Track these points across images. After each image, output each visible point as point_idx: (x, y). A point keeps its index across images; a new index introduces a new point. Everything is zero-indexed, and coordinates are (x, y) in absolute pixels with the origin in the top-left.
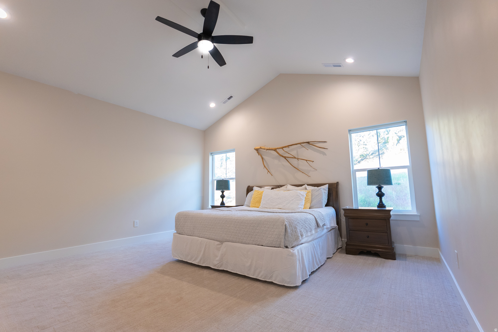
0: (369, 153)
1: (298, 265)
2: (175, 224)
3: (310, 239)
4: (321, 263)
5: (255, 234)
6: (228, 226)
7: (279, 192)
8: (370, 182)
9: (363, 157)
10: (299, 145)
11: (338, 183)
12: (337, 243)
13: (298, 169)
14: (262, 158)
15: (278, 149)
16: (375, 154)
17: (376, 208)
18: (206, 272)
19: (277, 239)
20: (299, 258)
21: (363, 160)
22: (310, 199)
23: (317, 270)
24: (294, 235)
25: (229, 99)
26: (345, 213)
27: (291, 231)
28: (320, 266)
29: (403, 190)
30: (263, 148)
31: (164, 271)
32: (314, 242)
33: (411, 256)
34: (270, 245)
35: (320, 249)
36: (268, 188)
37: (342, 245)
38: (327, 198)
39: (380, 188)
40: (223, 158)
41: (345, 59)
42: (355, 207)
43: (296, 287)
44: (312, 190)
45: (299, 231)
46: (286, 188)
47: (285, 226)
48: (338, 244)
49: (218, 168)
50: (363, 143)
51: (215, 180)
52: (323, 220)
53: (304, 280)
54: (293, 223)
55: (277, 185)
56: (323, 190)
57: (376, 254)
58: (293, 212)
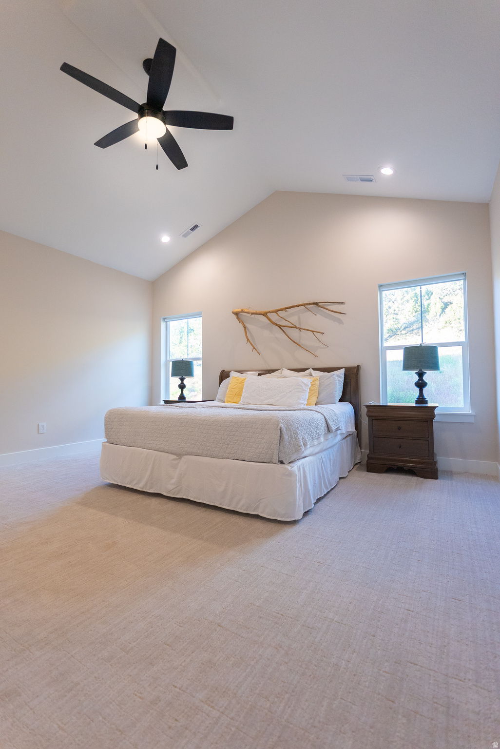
0: (401, 327)
1: (299, 489)
2: (105, 428)
3: (317, 449)
4: (331, 486)
5: (232, 443)
6: (189, 430)
7: (269, 379)
8: (407, 366)
9: (392, 332)
10: (303, 307)
11: (358, 367)
12: (354, 456)
13: (299, 345)
14: (245, 327)
15: (269, 312)
16: (408, 329)
17: (414, 405)
18: (155, 501)
19: (266, 450)
20: (300, 478)
21: (392, 336)
22: (318, 390)
23: (325, 495)
24: (294, 444)
25: (193, 229)
26: (368, 411)
27: (289, 437)
28: (329, 490)
29: (446, 380)
30: (246, 310)
31: (87, 501)
32: (323, 454)
33: (459, 473)
34: (256, 460)
35: (330, 465)
36: (252, 374)
37: (361, 459)
38: (342, 390)
39: (421, 375)
40: (183, 330)
41: (379, 168)
42: (382, 403)
43: (295, 522)
44: (320, 377)
45: (300, 438)
46: (281, 373)
47: (280, 429)
48: (355, 458)
49: (176, 345)
50: (393, 312)
51: (170, 360)
52: (336, 421)
53: (307, 510)
54: (292, 426)
55: (266, 369)
56: (336, 377)
57: (411, 472)
58: (291, 409)
